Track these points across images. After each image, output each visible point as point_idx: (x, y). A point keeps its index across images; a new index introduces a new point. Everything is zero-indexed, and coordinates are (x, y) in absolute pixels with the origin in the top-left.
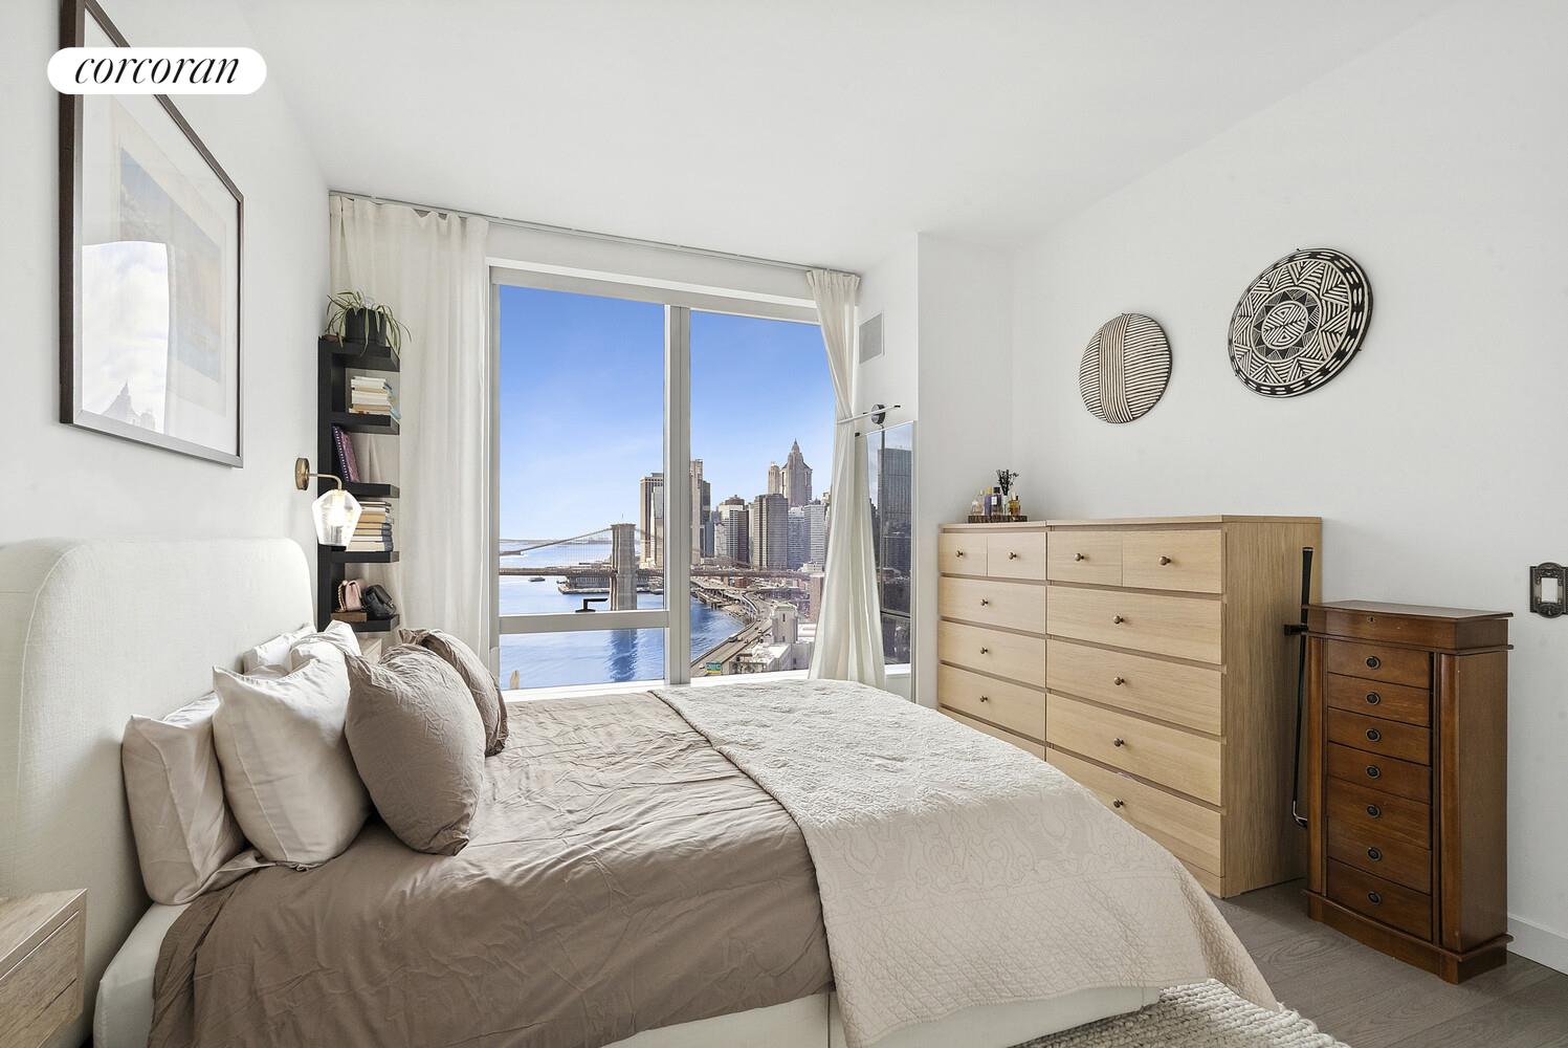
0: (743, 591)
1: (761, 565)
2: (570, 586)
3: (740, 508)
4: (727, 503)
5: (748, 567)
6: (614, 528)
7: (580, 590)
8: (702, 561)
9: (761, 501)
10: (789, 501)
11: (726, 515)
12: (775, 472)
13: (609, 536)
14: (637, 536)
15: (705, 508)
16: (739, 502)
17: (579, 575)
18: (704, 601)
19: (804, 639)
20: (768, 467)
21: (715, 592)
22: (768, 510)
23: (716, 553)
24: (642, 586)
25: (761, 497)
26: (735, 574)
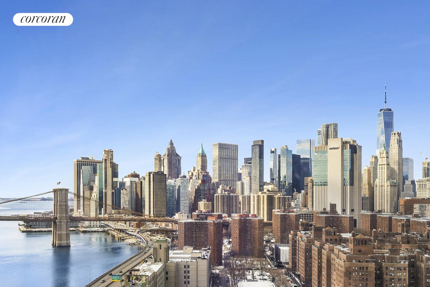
0: (138, 230)
1: (150, 213)
2: (27, 227)
3: (136, 179)
4: (129, 176)
5: (142, 216)
6: (55, 191)
7: (34, 230)
8: (113, 211)
9: (150, 175)
10: (167, 176)
11: (128, 184)
12: (159, 158)
13: (52, 195)
14: (70, 196)
15: (115, 179)
16: (137, 176)
17: (32, 221)
18: (113, 236)
19: (173, 260)
20: (154, 156)
21: (121, 231)
22: (154, 181)
23: (122, 207)
24: (74, 227)
25: (150, 173)
26: (135, 220)
